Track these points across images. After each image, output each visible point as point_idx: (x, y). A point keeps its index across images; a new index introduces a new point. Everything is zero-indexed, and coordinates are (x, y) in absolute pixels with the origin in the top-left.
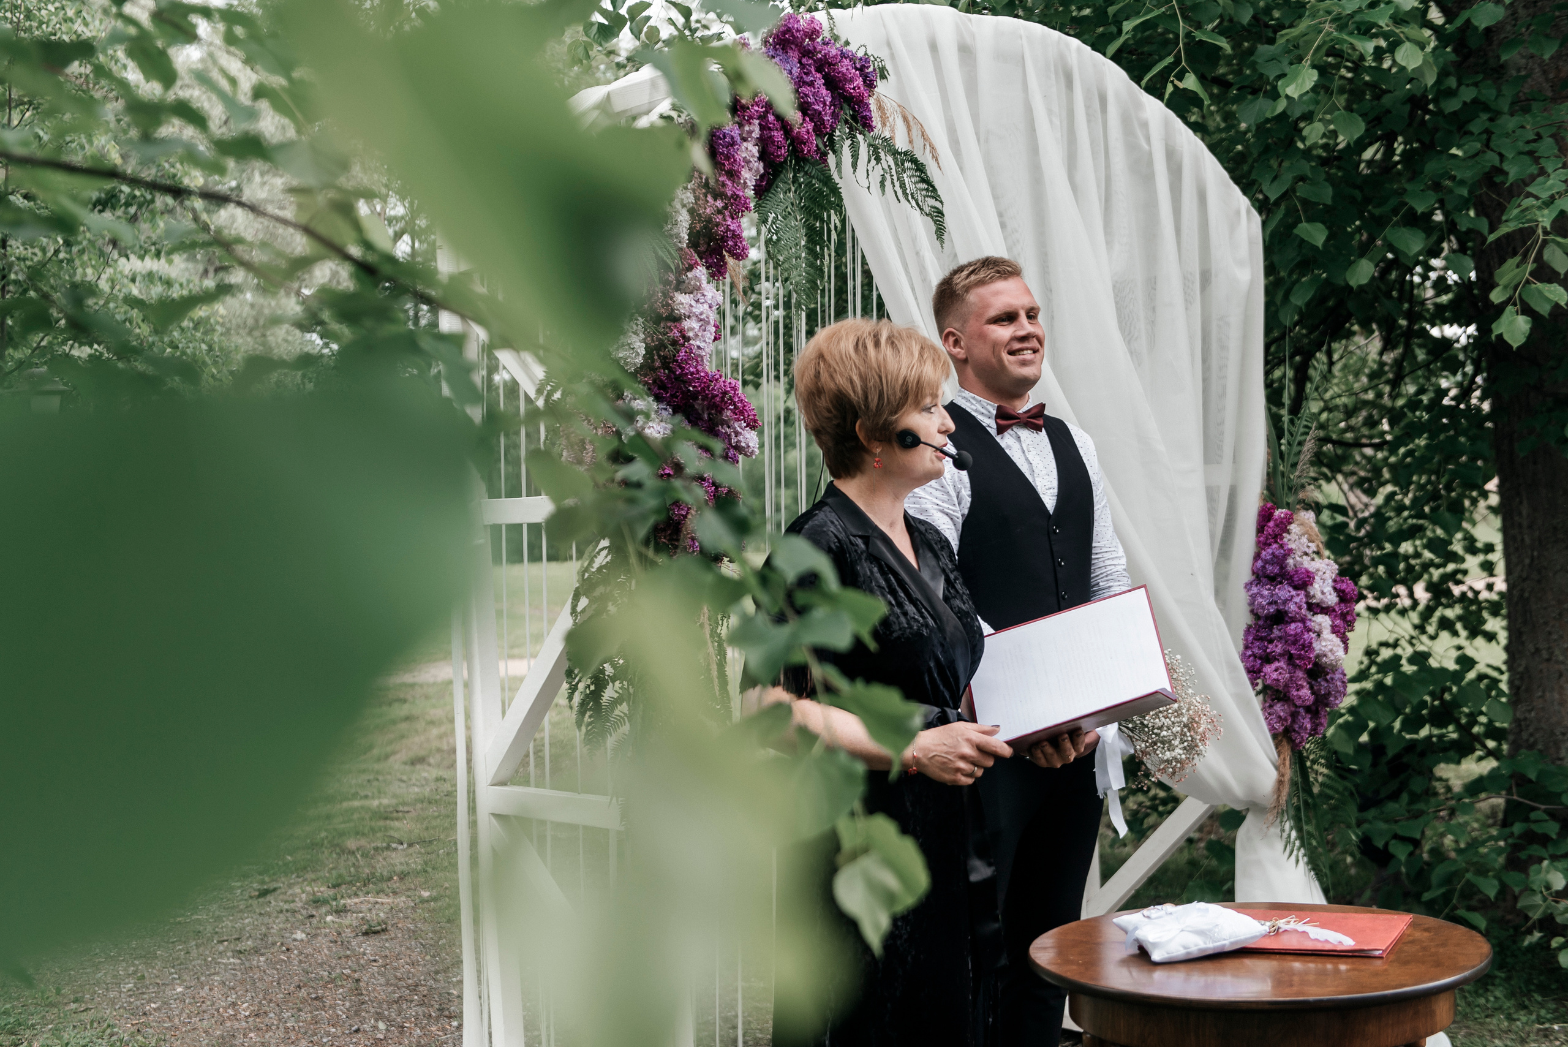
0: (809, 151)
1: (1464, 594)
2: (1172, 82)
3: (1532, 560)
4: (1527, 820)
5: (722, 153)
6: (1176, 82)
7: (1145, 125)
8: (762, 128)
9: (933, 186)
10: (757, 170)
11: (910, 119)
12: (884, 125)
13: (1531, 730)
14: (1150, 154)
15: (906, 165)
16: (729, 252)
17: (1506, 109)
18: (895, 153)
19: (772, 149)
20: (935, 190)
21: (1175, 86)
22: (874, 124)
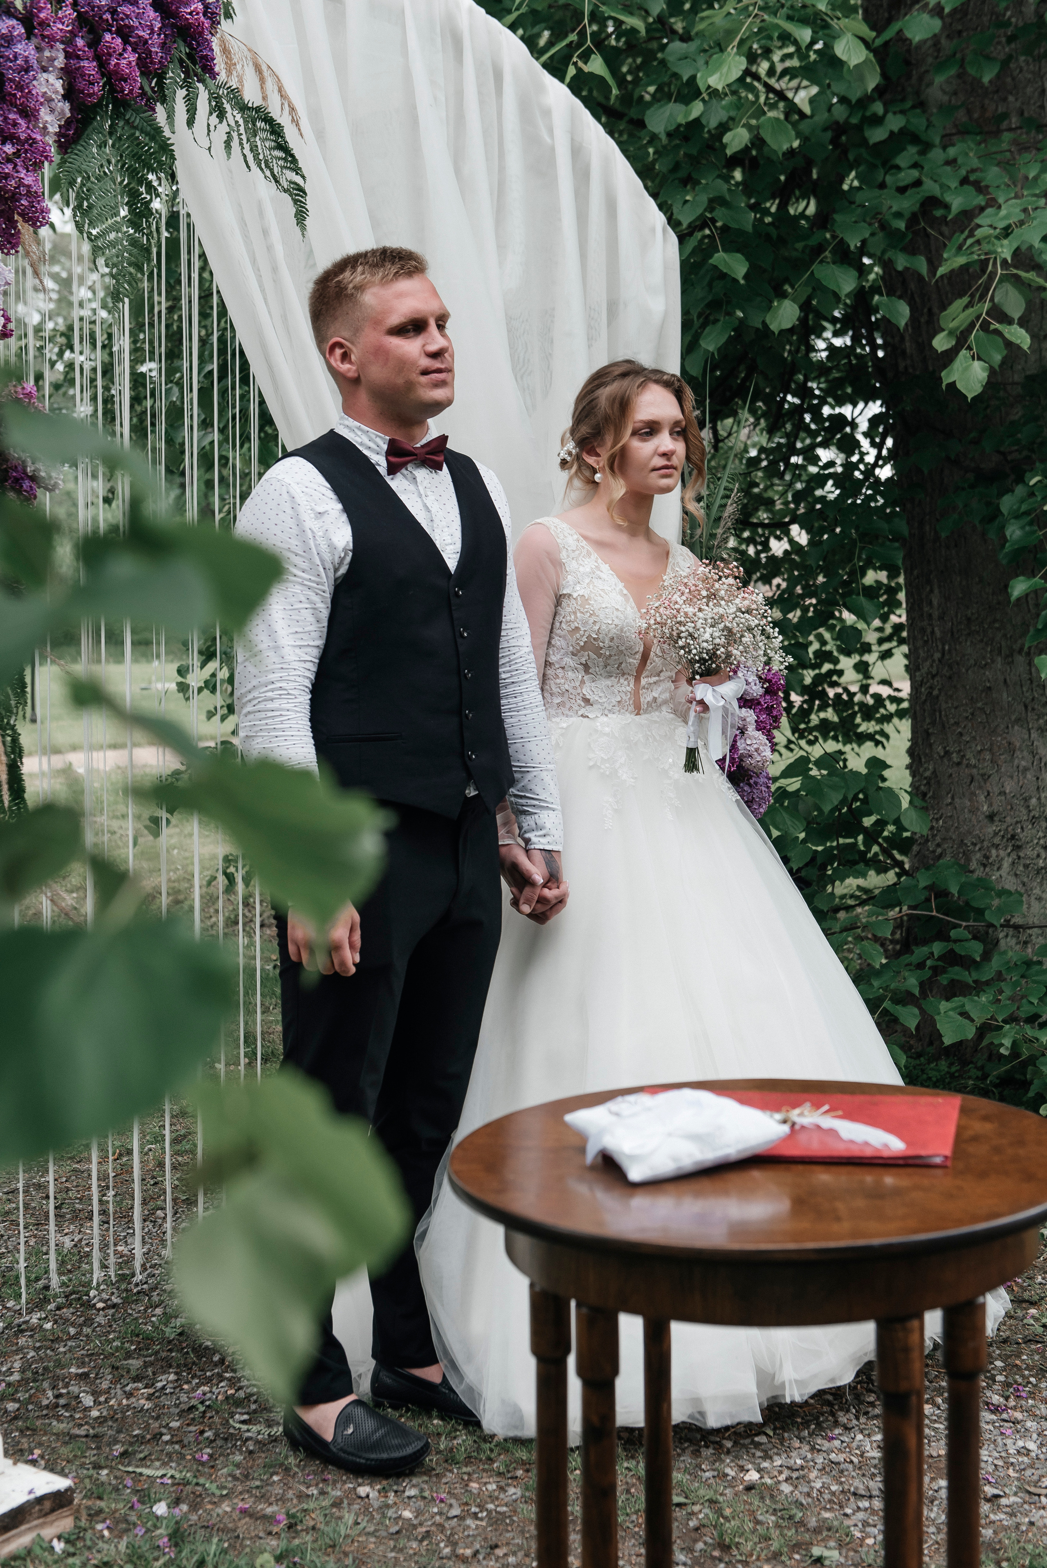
0: (131, 91)
1: (838, 696)
2: (575, 64)
3: (943, 654)
4: (947, 939)
5: (12, 80)
6: (580, 64)
7: (547, 113)
8: (68, 56)
9: (292, 156)
10: (62, 112)
11: (264, 68)
12: (229, 72)
13: (938, 839)
14: (553, 149)
15: (258, 124)
16: (22, 215)
17: (937, 140)
18: (243, 108)
19: (81, 84)
20: (294, 160)
21: (579, 70)
22: (217, 69)
